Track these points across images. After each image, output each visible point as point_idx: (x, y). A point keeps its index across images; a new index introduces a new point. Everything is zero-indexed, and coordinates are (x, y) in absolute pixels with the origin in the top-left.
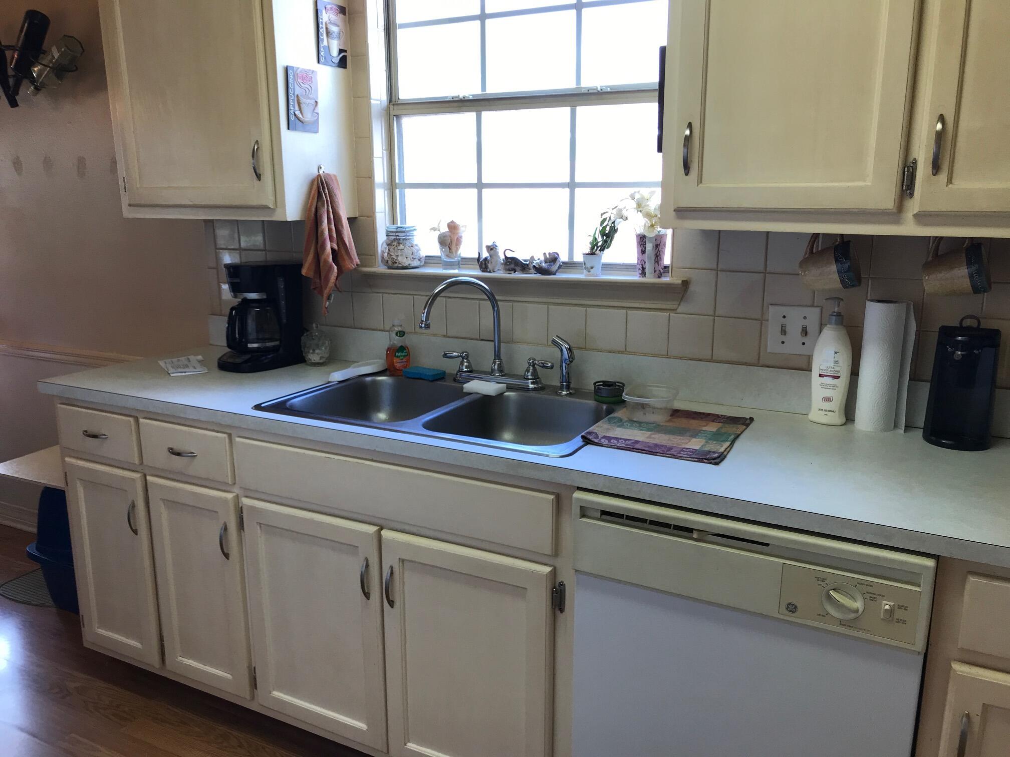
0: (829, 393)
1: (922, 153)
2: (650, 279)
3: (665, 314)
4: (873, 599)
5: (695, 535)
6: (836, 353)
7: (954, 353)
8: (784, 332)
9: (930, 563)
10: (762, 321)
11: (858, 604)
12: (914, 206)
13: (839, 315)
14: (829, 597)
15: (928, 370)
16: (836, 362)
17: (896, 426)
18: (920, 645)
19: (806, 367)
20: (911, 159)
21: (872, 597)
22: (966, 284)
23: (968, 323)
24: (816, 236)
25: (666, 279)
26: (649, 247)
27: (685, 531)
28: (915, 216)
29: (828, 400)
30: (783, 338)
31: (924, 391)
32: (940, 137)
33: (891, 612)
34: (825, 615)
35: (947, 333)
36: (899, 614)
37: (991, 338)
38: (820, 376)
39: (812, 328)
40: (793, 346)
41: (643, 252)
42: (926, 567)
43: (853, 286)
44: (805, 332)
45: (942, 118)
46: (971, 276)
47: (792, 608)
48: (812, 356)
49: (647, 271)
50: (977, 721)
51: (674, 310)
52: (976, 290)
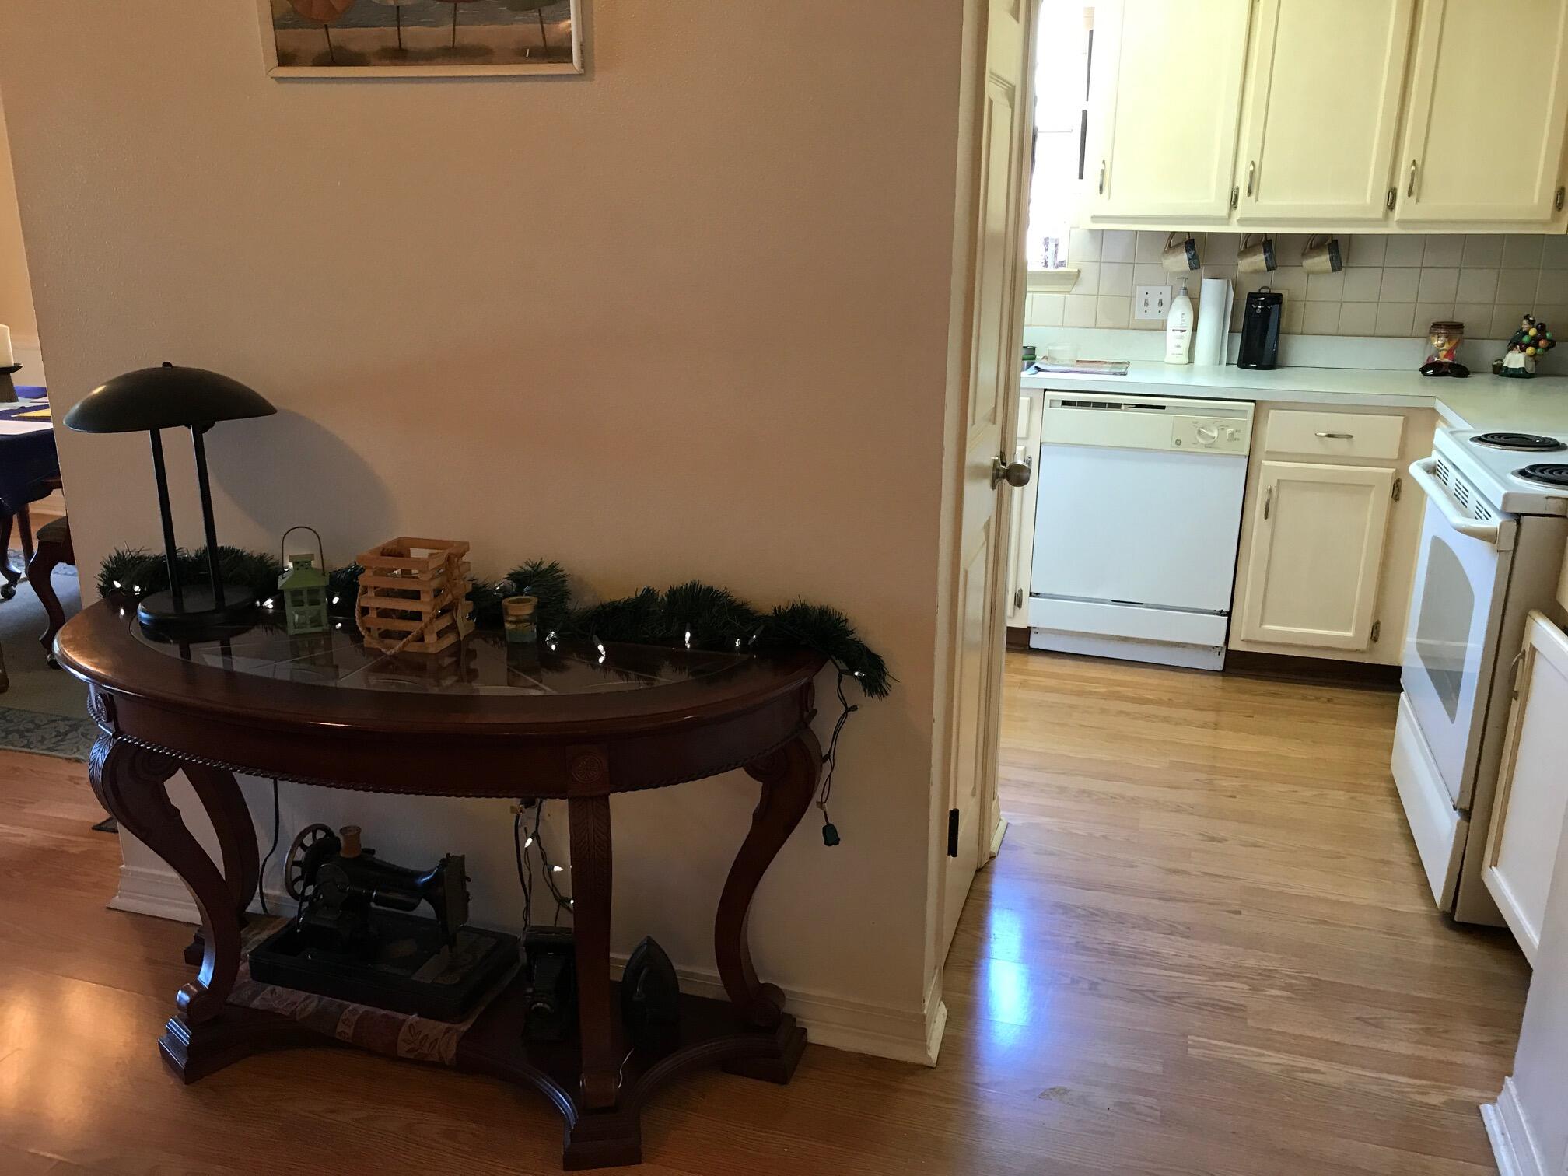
0: (1179, 342)
1: (1242, 184)
2: (1051, 269)
3: (1062, 295)
4: (1223, 429)
5: (1123, 407)
6: (1183, 314)
7: (1257, 308)
8: (1146, 304)
9: (1253, 404)
10: (1131, 297)
11: (1215, 434)
12: (1237, 214)
13: (1185, 289)
14: (1199, 431)
15: (1240, 325)
16: (1183, 320)
17: (1220, 363)
18: (1246, 453)
19: (1162, 327)
20: (1235, 187)
21: (1222, 429)
22: (1263, 265)
23: (1263, 291)
24: (1173, 233)
25: (1061, 269)
26: (1052, 247)
27: (1117, 406)
28: (1238, 221)
29: (1179, 346)
30: (1146, 308)
31: (1238, 338)
32: (1252, 173)
33: (1232, 434)
34: (1196, 443)
35: (1253, 297)
36: (1236, 435)
37: (1276, 299)
38: (1173, 330)
39: (1166, 301)
40: (1153, 313)
41: (1046, 250)
42: (1250, 406)
43: (1196, 269)
44: (1161, 303)
45: (1253, 163)
46: (1266, 259)
47: (1178, 442)
48: (1167, 320)
49: (1048, 264)
50: (1274, 490)
51: (1069, 292)
52: (1269, 269)
